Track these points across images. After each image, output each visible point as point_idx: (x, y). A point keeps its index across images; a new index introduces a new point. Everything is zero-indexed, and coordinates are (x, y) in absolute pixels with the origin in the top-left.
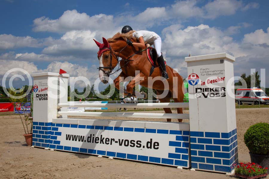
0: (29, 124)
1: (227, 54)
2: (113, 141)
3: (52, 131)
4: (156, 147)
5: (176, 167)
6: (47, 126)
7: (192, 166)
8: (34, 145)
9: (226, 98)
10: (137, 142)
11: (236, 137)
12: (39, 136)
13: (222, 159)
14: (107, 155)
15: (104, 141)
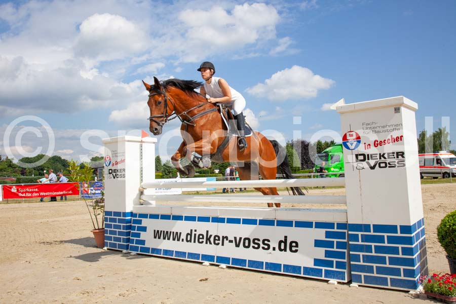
0: (99, 214)
1: (405, 98)
2: (225, 239)
3: (133, 225)
4: (294, 249)
5: (327, 281)
6: (125, 217)
7: (352, 278)
8: (107, 246)
9: (405, 169)
10: (264, 241)
11: (423, 232)
12: (114, 233)
13: (402, 268)
14: (217, 262)
15: (212, 239)
